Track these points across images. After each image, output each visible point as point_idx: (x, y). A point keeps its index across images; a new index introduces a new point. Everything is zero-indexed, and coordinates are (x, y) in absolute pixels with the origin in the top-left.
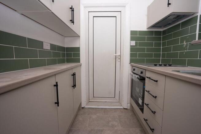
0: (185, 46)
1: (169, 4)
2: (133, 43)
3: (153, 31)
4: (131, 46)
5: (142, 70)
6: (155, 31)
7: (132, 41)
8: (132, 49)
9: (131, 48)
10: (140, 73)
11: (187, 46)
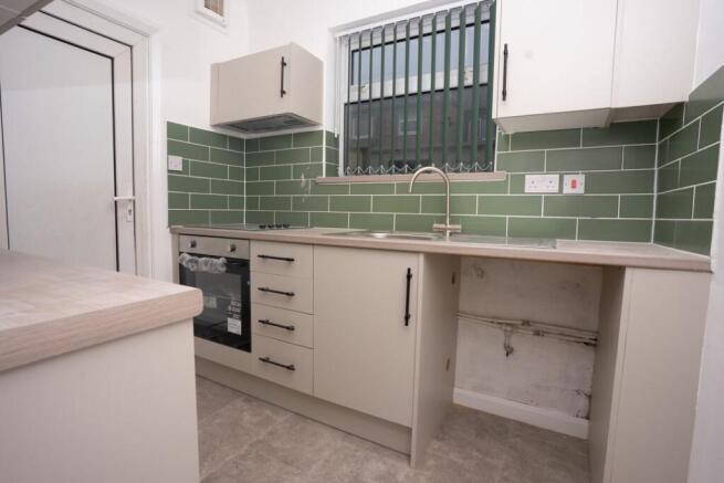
0: (303, 185)
1: (283, 92)
2: (177, 163)
3: (225, 136)
4: (169, 171)
5: (230, 242)
6: (232, 138)
7: (174, 157)
8: (174, 180)
9: (169, 177)
10: (229, 249)
11: (307, 185)
